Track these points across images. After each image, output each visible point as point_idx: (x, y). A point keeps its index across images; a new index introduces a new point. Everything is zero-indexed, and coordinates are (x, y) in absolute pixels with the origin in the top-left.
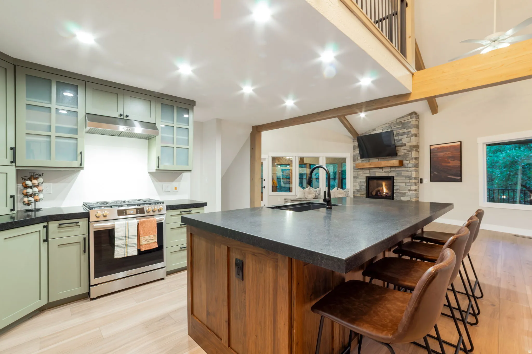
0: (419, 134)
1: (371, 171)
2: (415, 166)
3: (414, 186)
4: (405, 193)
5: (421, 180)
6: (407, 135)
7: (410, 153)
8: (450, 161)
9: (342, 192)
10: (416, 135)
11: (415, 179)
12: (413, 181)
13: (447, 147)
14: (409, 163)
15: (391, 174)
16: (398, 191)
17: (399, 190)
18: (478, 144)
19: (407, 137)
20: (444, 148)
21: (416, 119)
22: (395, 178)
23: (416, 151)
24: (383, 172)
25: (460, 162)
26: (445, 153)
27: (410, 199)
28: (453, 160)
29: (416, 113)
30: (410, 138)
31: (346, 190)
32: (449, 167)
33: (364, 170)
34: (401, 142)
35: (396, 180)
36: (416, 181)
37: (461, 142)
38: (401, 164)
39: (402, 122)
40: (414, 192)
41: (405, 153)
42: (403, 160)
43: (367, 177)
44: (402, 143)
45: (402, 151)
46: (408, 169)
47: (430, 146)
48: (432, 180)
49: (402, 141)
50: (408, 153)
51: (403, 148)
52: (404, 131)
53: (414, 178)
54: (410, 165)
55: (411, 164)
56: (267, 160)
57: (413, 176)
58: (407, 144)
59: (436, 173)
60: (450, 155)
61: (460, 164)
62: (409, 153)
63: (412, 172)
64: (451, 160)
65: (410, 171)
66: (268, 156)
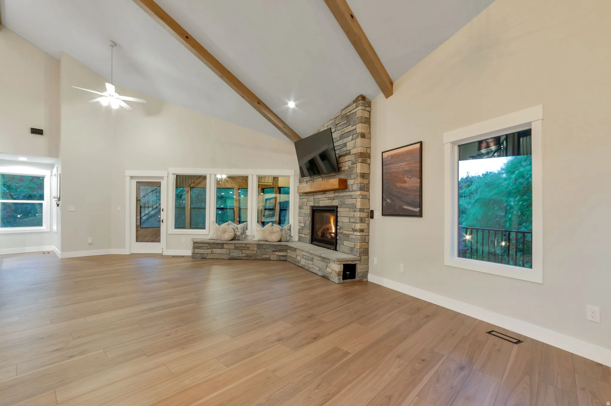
0: (370, 133)
1: (316, 197)
2: (361, 189)
3: (359, 224)
4: (349, 234)
5: (372, 212)
6: (353, 135)
7: (355, 165)
8: (406, 179)
9: (276, 230)
10: (363, 136)
11: (362, 210)
12: (358, 214)
13: (403, 154)
14: (354, 184)
15: (335, 203)
16: (342, 231)
17: (343, 229)
18: (444, 144)
19: (352, 140)
20: (398, 155)
21: (364, 108)
22: (339, 209)
23: (363, 162)
24: (327, 199)
25: (419, 180)
26: (401, 165)
27: (355, 245)
28: (410, 177)
29: (363, 98)
30: (355, 141)
31: (286, 227)
32: (405, 189)
33: (309, 196)
34: (345, 149)
35: (339, 212)
36: (364, 215)
37: (421, 143)
38: (343, 185)
39: (347, 114)
40: (358, 234)
41: (350, 167)
42: (347, 179)
43: (312, 207)
44: (346, 151)
45: (346, 163)
46: (353, 193)
47: (382, 153)
48: (384, 214)
49: (346, 146)
50: (353, 165)
51: (347, 158)
52: (349, 129)
53: (359, 209)
54: (355, 187)
55: (356, 185)
56: (165, 178)
57: (358, 205)
58: (353, 151)
59: (389, 201)
60: (407, 168)
61: (419, 185)
62: (353, 167)
63: (357, 199)
64: (408, 177)
65: (355, 197)
66: (168, 174)
